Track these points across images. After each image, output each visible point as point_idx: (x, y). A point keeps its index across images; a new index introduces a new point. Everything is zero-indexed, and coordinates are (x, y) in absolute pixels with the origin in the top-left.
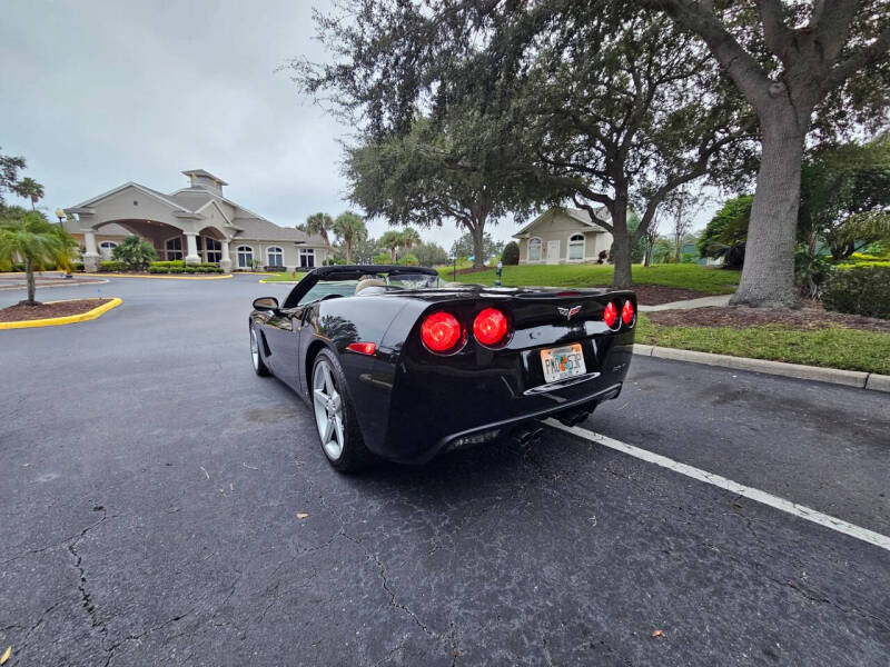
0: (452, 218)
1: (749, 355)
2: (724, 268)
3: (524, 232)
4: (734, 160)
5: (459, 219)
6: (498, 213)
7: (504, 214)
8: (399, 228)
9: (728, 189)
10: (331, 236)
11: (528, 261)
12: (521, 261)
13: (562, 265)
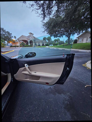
5: (66, 36)
7: (75, 34)
11: (79, 42)
12: (77, 43)
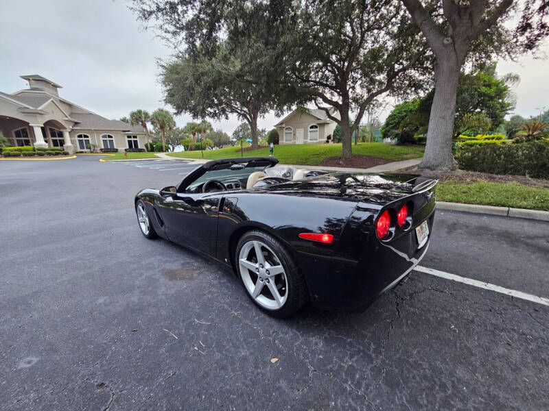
0: (235, 114)
1: (444, 200)
2: (397, 144)
3: (281, 123)
4: (403, 81)
5: (240, 114)
6: (265, 111)
7: (267, 111)
8: (198, 121)
9: (400, 98)
10: (150, 126)
11: (284, 142)
12: (280, 142)
13: (305, 144)
